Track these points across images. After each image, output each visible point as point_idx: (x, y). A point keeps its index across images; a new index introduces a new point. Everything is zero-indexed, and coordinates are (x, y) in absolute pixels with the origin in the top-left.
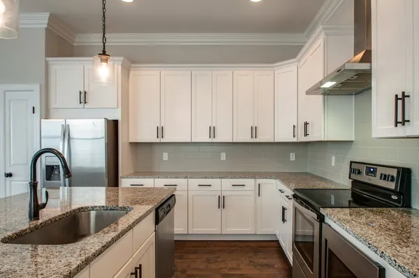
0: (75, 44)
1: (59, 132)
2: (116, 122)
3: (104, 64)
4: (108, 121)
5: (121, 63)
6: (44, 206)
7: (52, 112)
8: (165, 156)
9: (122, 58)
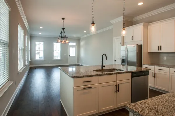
0: (133, 21)
1: (125, 49)
2: (141, 45)
3: (124, 30)
4: (138, 45)
5: (143, 25)
6: (104, 66)
7: (125, 44)
8: (165, 58)
9: (143, 23)
